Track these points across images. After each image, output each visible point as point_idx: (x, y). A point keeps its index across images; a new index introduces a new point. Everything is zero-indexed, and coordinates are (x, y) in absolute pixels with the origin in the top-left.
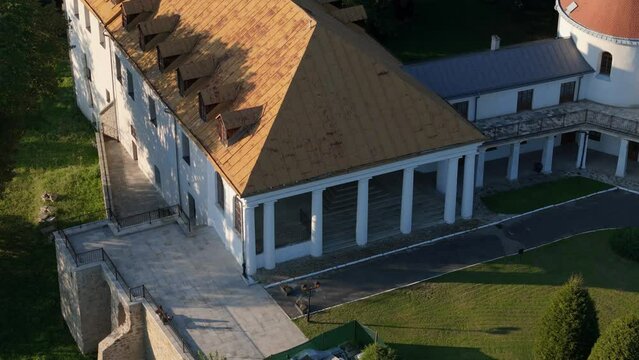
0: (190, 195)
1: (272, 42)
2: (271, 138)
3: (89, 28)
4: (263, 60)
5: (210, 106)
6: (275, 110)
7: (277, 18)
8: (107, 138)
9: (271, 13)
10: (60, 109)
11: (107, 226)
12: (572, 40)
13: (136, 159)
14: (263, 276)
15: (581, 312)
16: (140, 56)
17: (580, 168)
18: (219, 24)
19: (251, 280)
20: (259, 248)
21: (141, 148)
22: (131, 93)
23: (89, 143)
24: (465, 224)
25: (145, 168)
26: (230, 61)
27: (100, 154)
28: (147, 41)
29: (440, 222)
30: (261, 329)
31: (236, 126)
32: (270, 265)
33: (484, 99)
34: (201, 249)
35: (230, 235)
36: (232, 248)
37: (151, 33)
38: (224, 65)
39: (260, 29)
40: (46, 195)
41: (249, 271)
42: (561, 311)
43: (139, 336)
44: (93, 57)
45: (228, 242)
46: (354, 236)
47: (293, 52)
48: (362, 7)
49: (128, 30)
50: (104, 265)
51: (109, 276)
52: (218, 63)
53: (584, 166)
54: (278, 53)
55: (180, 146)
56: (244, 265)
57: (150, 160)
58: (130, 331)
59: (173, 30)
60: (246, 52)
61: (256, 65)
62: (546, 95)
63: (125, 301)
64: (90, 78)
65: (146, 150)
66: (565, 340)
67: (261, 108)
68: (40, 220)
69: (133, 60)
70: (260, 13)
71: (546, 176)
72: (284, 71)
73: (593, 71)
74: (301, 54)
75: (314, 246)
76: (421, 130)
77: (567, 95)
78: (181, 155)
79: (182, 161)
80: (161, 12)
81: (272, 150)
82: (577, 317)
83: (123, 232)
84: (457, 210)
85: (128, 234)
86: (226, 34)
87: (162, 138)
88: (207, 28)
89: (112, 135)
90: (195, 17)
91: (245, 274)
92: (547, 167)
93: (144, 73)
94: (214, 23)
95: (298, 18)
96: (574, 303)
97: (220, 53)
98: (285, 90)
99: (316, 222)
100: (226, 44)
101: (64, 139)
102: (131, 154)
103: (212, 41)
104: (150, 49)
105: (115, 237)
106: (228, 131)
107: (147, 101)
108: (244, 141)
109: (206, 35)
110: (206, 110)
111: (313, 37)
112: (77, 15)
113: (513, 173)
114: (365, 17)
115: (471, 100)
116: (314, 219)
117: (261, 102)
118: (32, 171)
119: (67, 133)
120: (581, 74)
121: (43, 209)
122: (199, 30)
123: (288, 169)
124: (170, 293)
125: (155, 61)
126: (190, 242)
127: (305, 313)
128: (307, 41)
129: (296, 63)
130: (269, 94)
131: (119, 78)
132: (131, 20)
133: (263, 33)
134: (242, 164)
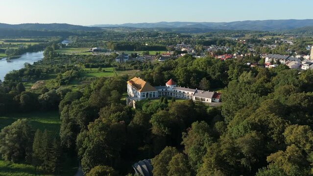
0: (136, 96)
3: (129, 87)
6: (143, 87)
12: (167, 86)
29: (155, 97)
33: (159, 89)
35: (139, 97)
39: (142, 83)
55: (136, 92)
59: (136, 84)
62: (164, 90)
63: (131, 100)
64: (129, 91)
65: (133, 94)
68: (125, 100)
75: (145, 97)
76: (154, 89)
93: (134, 87)
97: (139, 85)
107: (134, 90)
108: (140, 89)
111: (146, 83)
119: (127, 96)
123: (143, 91)
132: (133, 84)
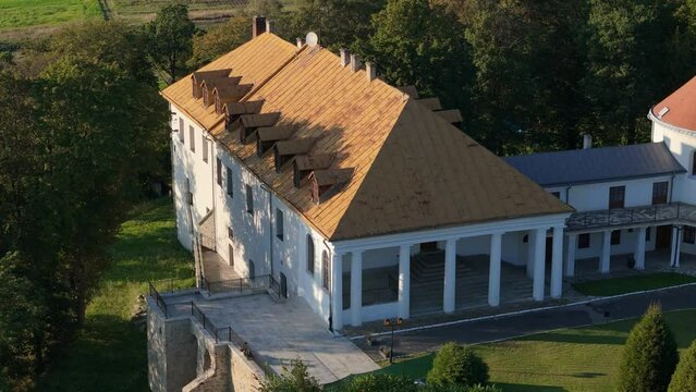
0: (282, 274)
1: (366, 119)
2: (360, 192)
3: (193, 149)
4: (358, 132)
5: (305, 171)
6: (366, 170)
7: (372, 100)
8: (205, 249)
9: (368, 96)
10: (160, 242)
11: (199, 293)
12: (664, 145)
13: (232, 263)
14: (348, 331)
15: (661, 338)
16: (240, 150)
17: (674, 266)
18: (317, 113)
19: (337, 333)
20: (346, 304)
21: (238, 247)
22: (230, 193)
23: (186, 266)
24: (555, 302)
25: (241, 269)
26: (326, 140)
27: (197, 259)
28: (247, 135)
29: (530, 299)
30: (342, 366)
31: (328, 183)
32: (356, 322)
33: (575, 191)
34: (290, 311)
35: (319, 294)
36: (321, 308)
37: (252, 125)
38: (319, 144)
39: (357, 111)
40: (141, 297)
41: (335, 326)
42: (640, 340)
43: (223, 382)
44: (196, 178)
45: (317, 302)
46: (442, 304)
47: (386, 122)
48: (458, 110)
49: (230, 131)
50: (193, 318)
51: (197, 326)
52: (315, 142)
53: (677, 264)
54: (371, 126)
55: (274, 226)
56: (330, 319)
57: (245, 257)
58: (214, 376)
59: (274, 124)
60: (342, 130)
61: (350, 138)
62: (639, 193)
63: (211, 344)
64: (192, 203)
65: (242, 247)
66: (645, 368)
67: (353, 169)
68: (133, 314)
69: (233, 153)
70: (357, 98)
71: (639, 271)
72: (376, 138)
73: (685, 171)
74: (394, 122)
75: (401, 307)
76: (509, 197)
77: (661, 196)
78: (275, 233)
79: (276, 239)
80: (262, 112)
81: (361, 202)
82: (656, 344)
83: (214, 296)
84: (545, 290)
85: (218, 299)
86: (325, 119)
87: (258, 224)
88: (306, 118)
89: (209, 246)
90: (295, 112)
91: (331, 329)
92: (640, 263)
93: (243, 161)
94: (313, 113)
95: (392, 96)
96: (653, 331)
97: (317, 134)
98: (376, 153)
99: (403, 281)
100: (324, 127)
101: (163, 262)
102: (228, 261)
103: (310, 127)
104: (250, 142)
105: (206, 300)
106: (320, 187)
107: (244, 191)
108: (334, 198)
109: (306, 123)
110: (301, 177)
111: (405, 108)
112: (182, 141)
113: (605, 267)
114: (461, 120)
115: (562, 190)
116: (401, 277)
117: (353, 165)
118: (129, 284)
119: (166, 258)
120: (673, 173)
121: (137, 306)
122: (299, 120)
123: (376, 221)
124: (256, 340)
125: (255, 150)
126: (279, 306)
127: (387, 356)
128: (399, 113)
129: (388, 130)
130: (362, 158)
131: (220, 183)
132: (233, 121)
133: (360, 113)
134: (331, 216)
